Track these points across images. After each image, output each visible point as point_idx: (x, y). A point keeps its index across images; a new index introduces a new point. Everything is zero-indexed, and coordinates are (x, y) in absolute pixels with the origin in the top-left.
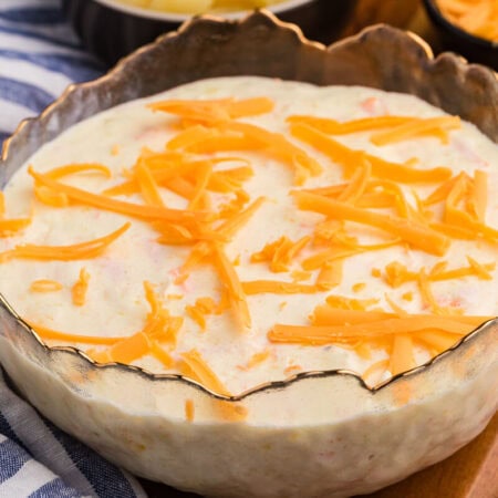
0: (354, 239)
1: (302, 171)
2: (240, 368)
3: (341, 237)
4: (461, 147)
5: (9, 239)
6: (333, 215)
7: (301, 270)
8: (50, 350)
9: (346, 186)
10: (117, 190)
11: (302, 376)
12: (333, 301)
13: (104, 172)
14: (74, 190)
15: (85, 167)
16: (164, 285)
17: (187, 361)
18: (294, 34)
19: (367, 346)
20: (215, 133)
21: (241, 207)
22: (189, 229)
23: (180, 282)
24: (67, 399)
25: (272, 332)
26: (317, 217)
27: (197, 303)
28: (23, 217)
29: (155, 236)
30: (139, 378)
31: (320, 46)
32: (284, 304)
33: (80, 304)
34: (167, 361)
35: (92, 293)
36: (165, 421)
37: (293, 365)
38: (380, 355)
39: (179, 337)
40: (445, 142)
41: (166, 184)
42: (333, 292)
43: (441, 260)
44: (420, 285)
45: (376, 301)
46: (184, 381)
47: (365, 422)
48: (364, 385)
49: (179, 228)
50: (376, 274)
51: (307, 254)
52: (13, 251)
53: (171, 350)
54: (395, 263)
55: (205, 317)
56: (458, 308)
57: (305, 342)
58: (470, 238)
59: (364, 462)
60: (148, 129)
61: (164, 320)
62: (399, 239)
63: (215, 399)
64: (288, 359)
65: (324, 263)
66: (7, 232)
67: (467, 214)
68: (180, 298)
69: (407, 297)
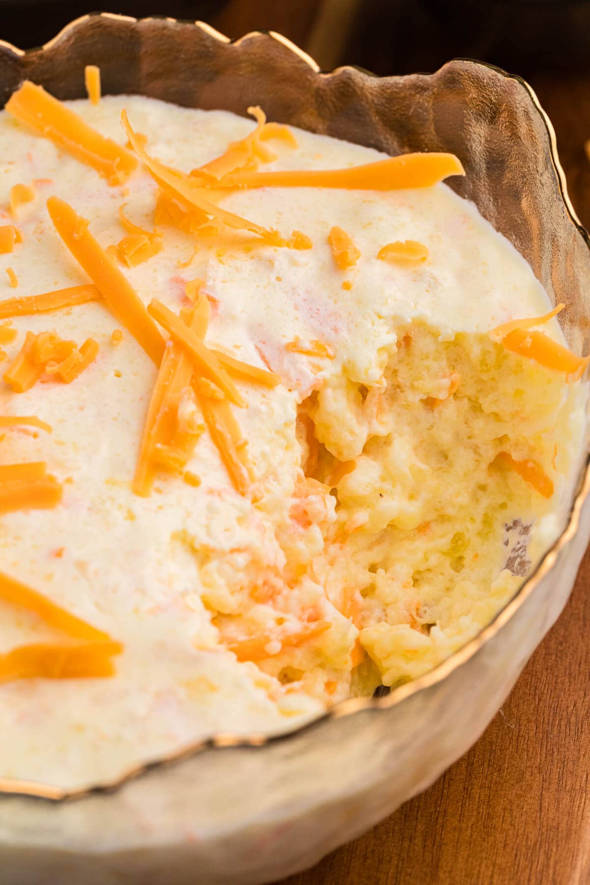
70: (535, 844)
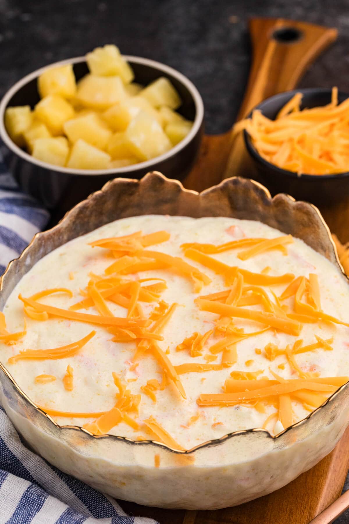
0: (242, 330)
1: (198, 283)
2: (183, 427)
3: (232, 329)
4: (296, 256)
5: (14, 346)
6: (224, 314)
7: (209, 354)
8: (61, 428)
9: (230, 291)
10: (79, 306)
11: (230, 435)
12: (235, 375)
13: (68, 293)
14: (51, 308)
15: (55, 290)
16: (124, 372)
17: (148, 425)
18: (178, 186)
19: (262, 404)
20: (136, 260)
21: (164, 313)
22: (133, 331)
23: (133, 369)
24: (71, 456)
25: (200, 400)
26: (214, 315)
27: (147, 384)
28: (19, 330)
29: (111, 337)
30: (125, 445)
31: (195, 193)
32: (203, 380)
33: (71, 390)
34: (135, 427)
35: (76, 381)
36: (141, 468)
37: (217, 422)
38: (271, 410)
39: (139, 408)
40: (285, 254)
41: (111, 299)
42: (234, 368)
43: (299, 338)
44: (287, 358)
45: (262, 372)
46: (155, 444)
47: (269, 457)
48: (269, 436)
49: (127, 332)
50: (258, 352)
51: (212, 342)
52: (18, 355)
53: (135, 418)
54: (270, 344)
55: (154, 392)
56: (315, 372)
57: (222, 405)
58: (314, 322)
59: (268, 480)
60: (90, 259)
61: (129, 398)
62: (269, 326)
63: (175, 454)
64: (213, 417)
65: (225, 348)
66: (12, 342)
67: (309, 305)
68: (135, 380)
69: (281, 367)
70: (304, 494)
